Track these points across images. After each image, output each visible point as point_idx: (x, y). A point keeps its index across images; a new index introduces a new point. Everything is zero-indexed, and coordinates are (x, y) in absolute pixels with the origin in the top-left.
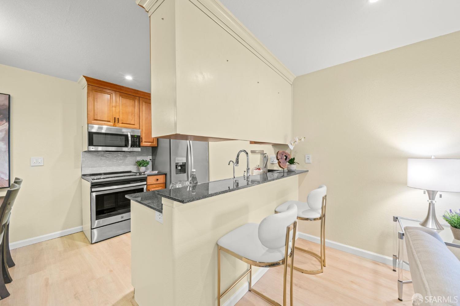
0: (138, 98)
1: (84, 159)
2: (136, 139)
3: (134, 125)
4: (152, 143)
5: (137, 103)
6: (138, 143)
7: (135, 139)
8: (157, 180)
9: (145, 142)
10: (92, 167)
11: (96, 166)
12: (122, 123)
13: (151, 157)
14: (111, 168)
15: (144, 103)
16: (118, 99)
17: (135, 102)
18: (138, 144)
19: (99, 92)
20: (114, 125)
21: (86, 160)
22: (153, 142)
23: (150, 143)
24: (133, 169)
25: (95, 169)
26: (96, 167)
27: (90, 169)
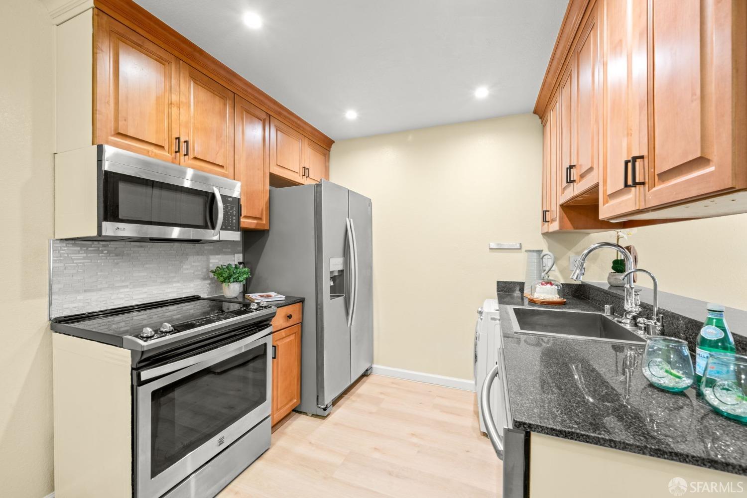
0: (232, 95)
1: (62, 265)
2: (232, 208)
3: (222, 167)
4: (260, 222)
5: (228, 110)
6: (234, 217)
7: (229, 205)
8: (290, 317)
9: (246, 217)
10: (85, 291)
11: (99, 287)
12: (195, 158)
13: (241, 255)
14: (145, 290)
15: (245, 113)
16: (184, 86)
17: (225, 105)
18: (234, 221)
19: (133, 47)
20: (174, 161)
21: (66, 268)
22: (260, 219)
23: (255, 221)
24: (202, 289)
25: (94, 296)
26: (101, 290)
27: (80, 297)
